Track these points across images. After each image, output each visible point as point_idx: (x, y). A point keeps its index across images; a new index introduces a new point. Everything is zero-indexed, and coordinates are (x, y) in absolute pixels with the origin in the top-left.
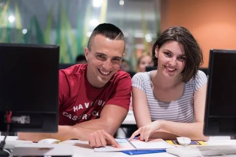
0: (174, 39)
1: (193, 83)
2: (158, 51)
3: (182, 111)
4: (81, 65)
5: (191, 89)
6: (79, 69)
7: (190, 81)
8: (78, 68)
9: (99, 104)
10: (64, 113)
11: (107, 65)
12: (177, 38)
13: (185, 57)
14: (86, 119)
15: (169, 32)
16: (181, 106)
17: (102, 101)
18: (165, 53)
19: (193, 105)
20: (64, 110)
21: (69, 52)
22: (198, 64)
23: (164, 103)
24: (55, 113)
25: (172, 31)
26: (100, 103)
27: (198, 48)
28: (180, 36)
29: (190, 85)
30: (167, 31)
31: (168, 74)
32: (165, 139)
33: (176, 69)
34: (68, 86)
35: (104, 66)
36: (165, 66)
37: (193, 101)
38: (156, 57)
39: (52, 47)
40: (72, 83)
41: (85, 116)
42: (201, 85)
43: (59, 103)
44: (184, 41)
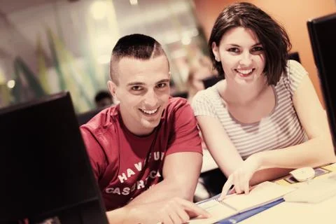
0: (236, 24)
1: (286, 82)
2: (218, 50)
3: (281, 129)
4: (110, 109)
5: (286, 92)
6: (109, 117)
7: (281, 80)
8: (106, 115)
9: (156, 159)
10: (107, 190)
11: (150, 98)
12: (241, 21)
13: (261, 46)
14: (143, 187)
15: (225, 17)
16: (278, 123)
17: (158, 153)
18: (229, 50)
19: (296, 115)
20: (107, 185)
21: (82, 94)
22: (285, 51)
23: (252, 126)
24: (96, 198)
25: (229, 14)
26: (156, 156)
27: (277, 26)
28: (242, 16)
29: (282, 86)
30: (222, 15)
31: (244, 81)
32: (272, 180)
33: (253, 70)
34: (99, 147)
35: (146, 102)
36: (236, 70)
37: (294, 109)
38: (219, 61)
39: (57, 97)
40: (105, 141)
41: (141, 184)
42: (299, 82)
43: (96, 177)
44: (252, 22)
